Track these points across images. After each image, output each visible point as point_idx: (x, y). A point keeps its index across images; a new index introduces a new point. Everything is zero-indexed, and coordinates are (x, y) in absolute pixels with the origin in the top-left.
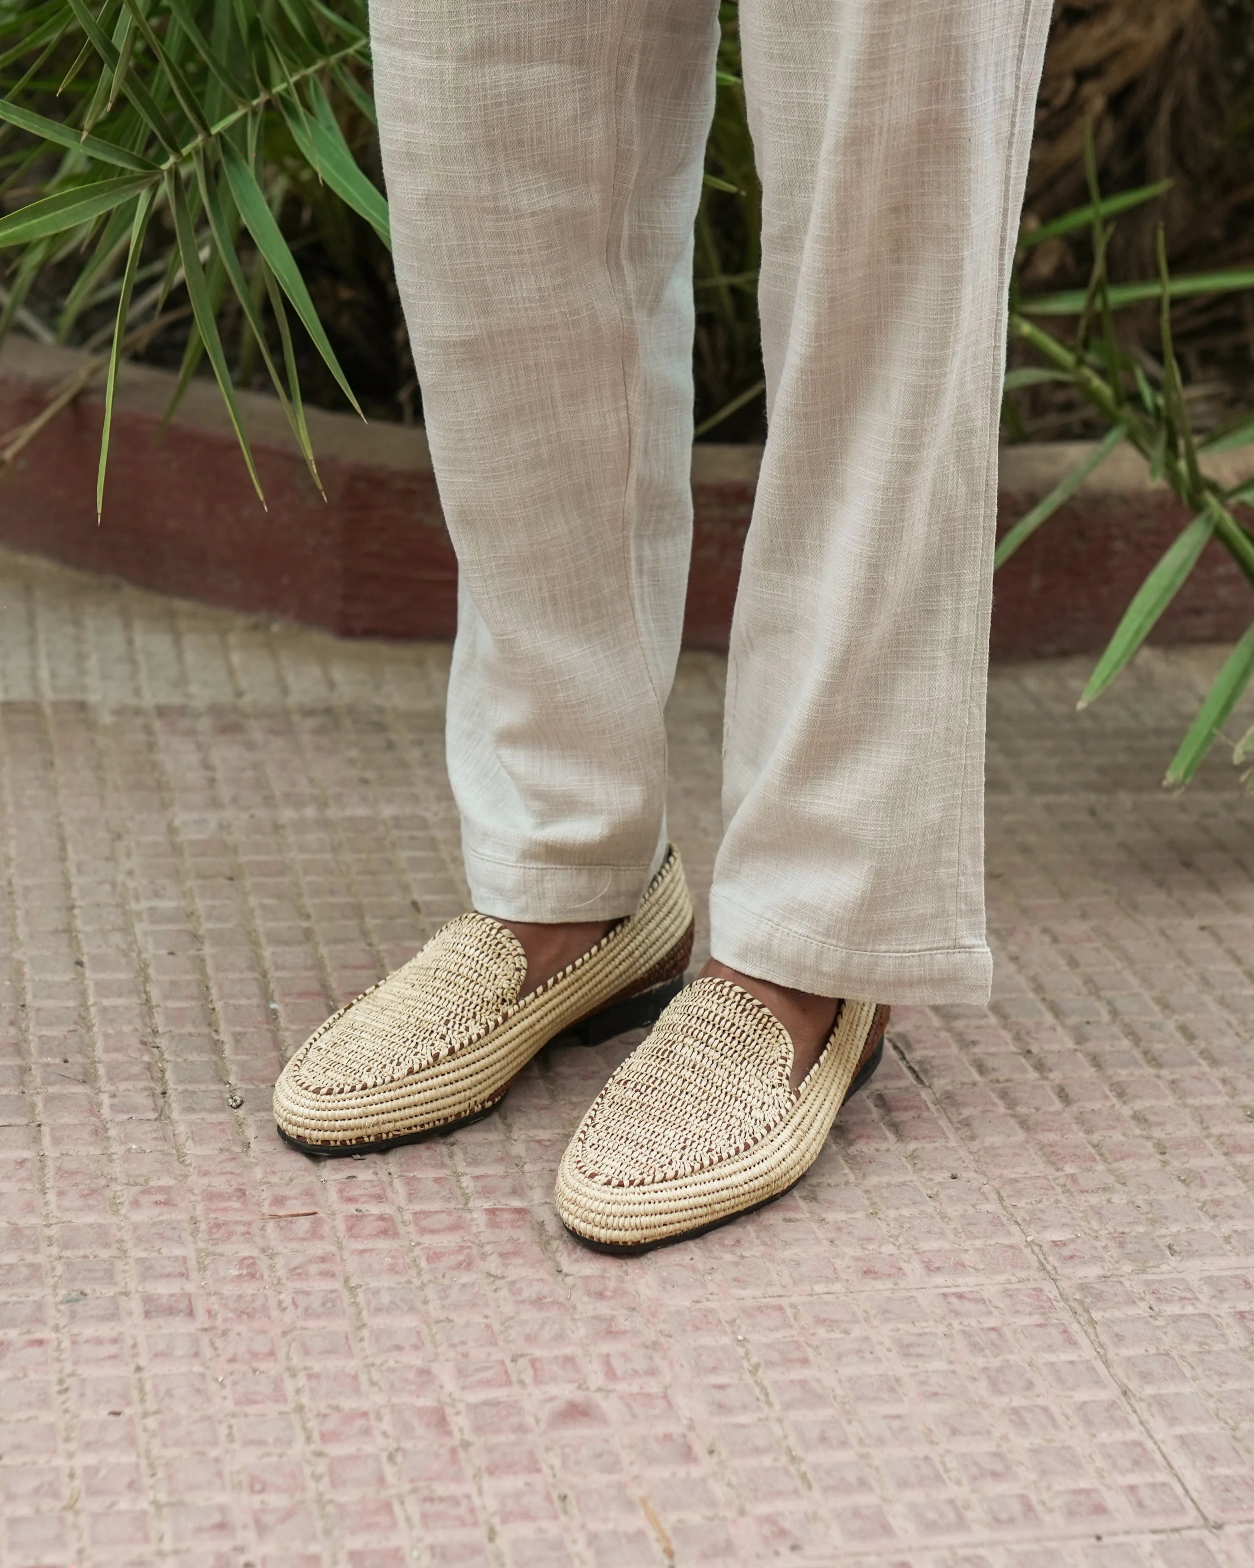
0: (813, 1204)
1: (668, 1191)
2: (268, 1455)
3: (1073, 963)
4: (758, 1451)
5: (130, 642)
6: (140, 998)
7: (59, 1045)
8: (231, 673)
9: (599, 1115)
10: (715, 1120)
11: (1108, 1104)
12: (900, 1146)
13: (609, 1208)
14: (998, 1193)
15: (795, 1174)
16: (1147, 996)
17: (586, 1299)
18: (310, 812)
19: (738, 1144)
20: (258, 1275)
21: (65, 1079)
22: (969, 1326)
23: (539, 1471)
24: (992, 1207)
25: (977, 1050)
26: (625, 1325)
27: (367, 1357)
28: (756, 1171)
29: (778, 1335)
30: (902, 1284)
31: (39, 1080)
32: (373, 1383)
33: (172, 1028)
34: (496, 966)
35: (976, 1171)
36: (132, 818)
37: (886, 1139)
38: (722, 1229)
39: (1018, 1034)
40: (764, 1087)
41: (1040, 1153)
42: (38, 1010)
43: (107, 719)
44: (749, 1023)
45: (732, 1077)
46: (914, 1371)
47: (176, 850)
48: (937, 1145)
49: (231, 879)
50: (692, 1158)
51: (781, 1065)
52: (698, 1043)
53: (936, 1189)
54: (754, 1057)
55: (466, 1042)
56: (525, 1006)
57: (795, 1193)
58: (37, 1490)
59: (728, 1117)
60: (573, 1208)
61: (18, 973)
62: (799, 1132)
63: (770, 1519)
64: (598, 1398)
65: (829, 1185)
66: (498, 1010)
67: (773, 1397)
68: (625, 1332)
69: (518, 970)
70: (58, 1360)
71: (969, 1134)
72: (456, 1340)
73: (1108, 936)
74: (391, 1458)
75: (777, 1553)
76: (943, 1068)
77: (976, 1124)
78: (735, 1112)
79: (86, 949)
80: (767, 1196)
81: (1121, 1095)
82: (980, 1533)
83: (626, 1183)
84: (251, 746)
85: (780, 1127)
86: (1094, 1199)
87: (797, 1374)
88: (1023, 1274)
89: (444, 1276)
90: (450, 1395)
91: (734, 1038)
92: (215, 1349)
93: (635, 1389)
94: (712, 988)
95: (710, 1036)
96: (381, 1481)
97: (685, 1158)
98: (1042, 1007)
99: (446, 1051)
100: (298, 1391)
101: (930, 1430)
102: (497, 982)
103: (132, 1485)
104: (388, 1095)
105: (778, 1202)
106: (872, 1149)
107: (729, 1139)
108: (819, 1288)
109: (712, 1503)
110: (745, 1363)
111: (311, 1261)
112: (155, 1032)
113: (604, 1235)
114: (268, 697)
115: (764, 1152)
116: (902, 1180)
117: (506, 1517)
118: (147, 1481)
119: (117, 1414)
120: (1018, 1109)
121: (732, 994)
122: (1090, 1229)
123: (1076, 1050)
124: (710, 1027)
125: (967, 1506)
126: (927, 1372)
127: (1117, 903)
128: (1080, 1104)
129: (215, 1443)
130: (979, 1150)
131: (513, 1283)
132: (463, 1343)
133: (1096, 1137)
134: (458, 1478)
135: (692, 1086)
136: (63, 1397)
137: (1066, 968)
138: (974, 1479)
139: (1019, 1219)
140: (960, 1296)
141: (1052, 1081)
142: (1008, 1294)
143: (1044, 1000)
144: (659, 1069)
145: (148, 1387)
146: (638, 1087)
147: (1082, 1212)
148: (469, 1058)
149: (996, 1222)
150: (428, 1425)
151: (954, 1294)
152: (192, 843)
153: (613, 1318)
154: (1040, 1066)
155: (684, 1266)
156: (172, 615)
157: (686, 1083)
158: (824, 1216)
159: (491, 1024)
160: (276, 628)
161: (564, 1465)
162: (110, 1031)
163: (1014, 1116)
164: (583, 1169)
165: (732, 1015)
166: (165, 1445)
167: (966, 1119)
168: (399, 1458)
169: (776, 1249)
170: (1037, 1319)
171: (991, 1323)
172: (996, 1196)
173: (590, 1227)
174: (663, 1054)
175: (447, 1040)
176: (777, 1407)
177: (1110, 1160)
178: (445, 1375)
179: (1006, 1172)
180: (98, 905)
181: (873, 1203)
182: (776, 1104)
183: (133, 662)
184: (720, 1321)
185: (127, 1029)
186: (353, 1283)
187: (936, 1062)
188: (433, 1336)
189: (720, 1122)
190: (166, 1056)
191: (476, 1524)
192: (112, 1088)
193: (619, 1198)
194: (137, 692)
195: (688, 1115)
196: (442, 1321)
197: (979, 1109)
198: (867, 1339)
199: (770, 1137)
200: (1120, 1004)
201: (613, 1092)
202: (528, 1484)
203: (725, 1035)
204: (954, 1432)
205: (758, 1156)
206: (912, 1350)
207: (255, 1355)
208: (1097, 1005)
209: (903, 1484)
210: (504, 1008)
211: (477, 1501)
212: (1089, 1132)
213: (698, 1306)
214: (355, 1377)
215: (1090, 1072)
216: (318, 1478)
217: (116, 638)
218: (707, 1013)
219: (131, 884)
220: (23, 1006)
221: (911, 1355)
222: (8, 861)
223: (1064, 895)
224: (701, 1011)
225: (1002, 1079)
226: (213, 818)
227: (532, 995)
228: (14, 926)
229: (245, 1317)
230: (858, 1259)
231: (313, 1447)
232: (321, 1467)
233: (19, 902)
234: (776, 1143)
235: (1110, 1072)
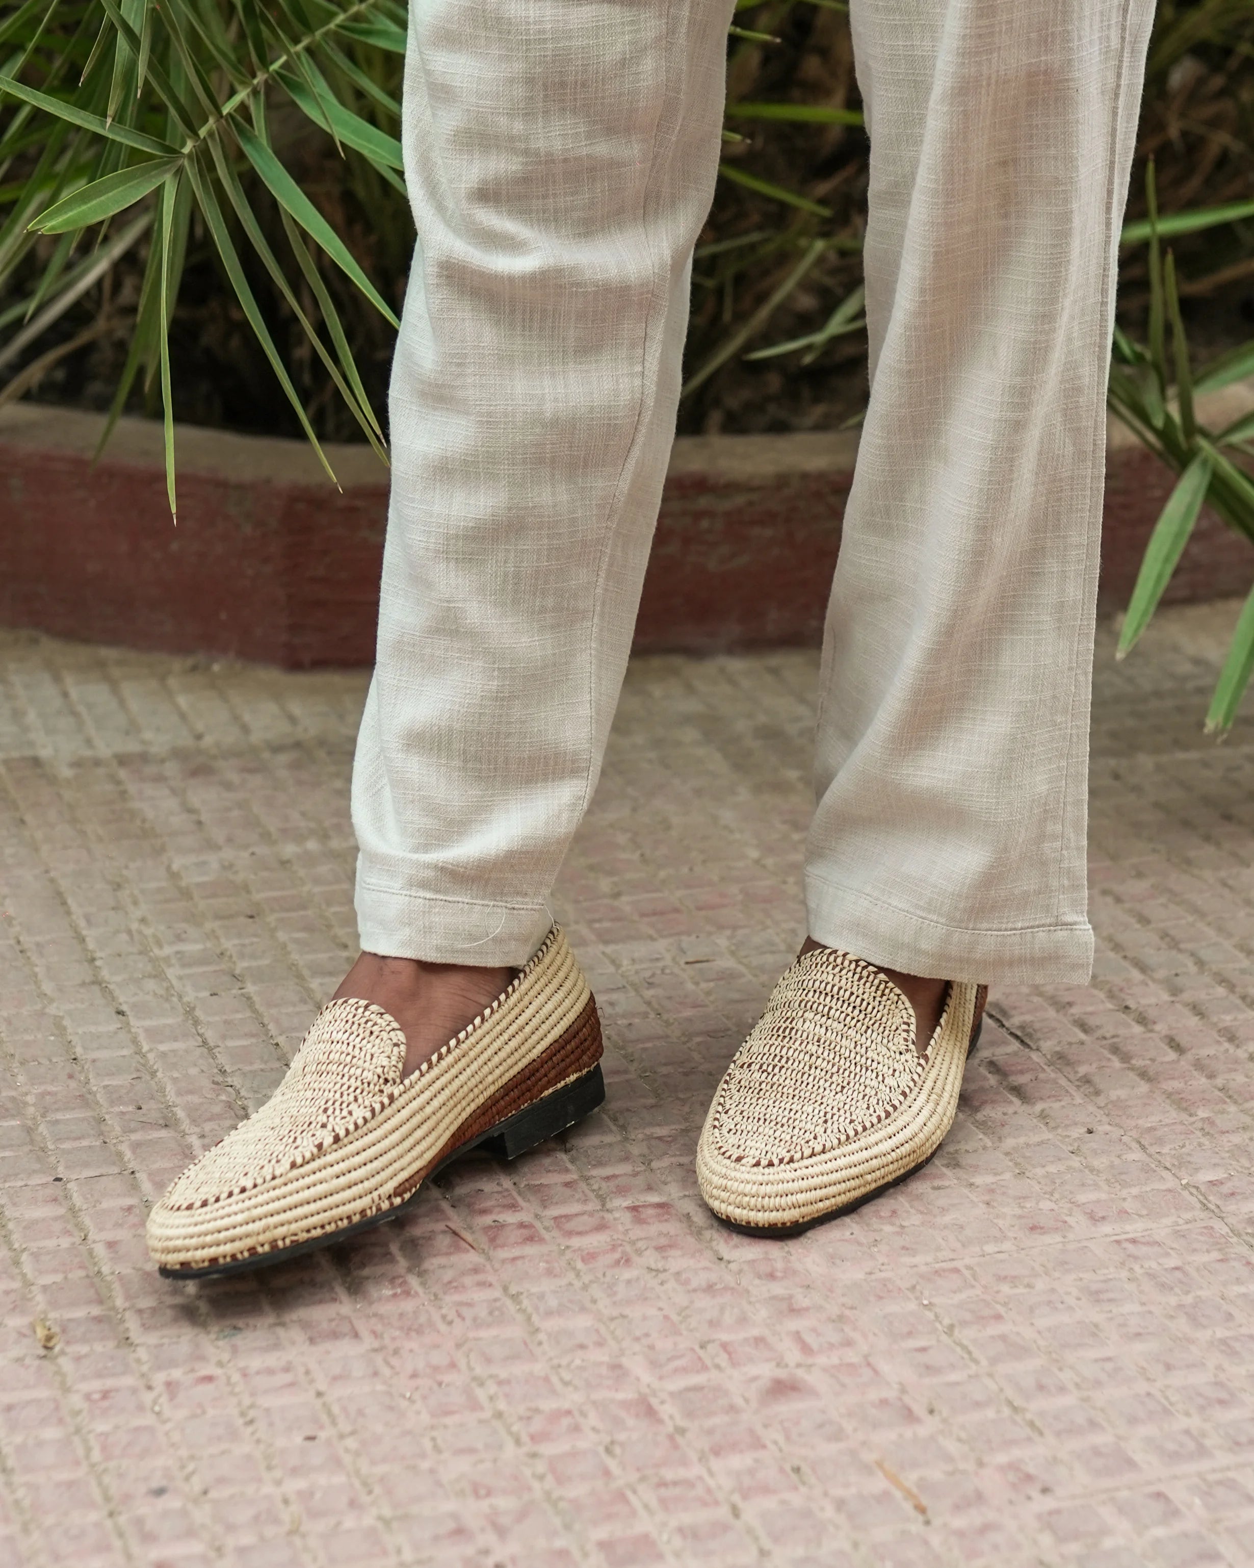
0: (957, 1170)
1: (818, 1165)
2: (481, 1461)
3: (1144, 920)
4: (978, 1405)
5: (65, 695)
6: (196, 1041)
7: (128, 1093)
8: (183, 716)
9: (728, 1102)
10: (850, 1092)
11: (1222, 1049)
12: (1026, 1108)
13: (763, 1189)
14: (1139, 1143)
15: (937, 1138)
16: (1227, 944)
17: (757, 1281)
18: (312, 845)
19: (878, 1113)
20: (412, 1292)
21: (145, 1125)
22: (1150, 1268)
23: (764, 1447)
24: (1136, 1155)
25: (1074, 1010)
26: (806, 1303)
27: (551, 1359)
28: (901, 1137)
29: (963, 1296)
30: (1071, 1236)
31: (118, 1129)
32: (566, 1384)
33: (240, 1066)
34: (369, 1045)
35: (1109, 1124)
36: (127, 867)
37: (1011, 1102)
38: (873, 1202)
39: (1110, 991)
40: (892, 1053)
41: (1168, 1101)
42: (94, 1061)
43: (66, 773)
44: (867, 990)
45: (859, 1047)
46: (1110, 1315)
47: (186, 894)
48: (1063, 1103)
49: (252, 917)
50: (836, 1130)
51: (904, 1031)
52: (819, 1016)
53: (1076, 1145)
54: (877, 1025)
55: (351, 1127)
56: (412, 1086)
57: (937, 1161)
58: (257, 1518)
59: (862, 1088)
60: (724, 1195)
61: (61, 1030)
62: (934, 1097)
63: (1013, 1466)
64: (800, 1373)
65: (967, 1151)
66: (381, 1091)
67: (976, 1353)
68: (807, 1309)
69: (396, 1045)
70: (232, 1393)
71: (1091, 1090)
72: (638, 1333)
73: (1170, 891)
74: (608, 1451)
75: (1029, 1498)
76: (1046, 1030)
77: (1096, 1079)
78: (868, 1082)
79: (121, 1000)
80: (913, 1164)
81: (1232, 1039)
82: (1223, 1459)
83: (776, 1162)
84: (228, 786)
85: (915, 1092)
86: (1236, 1139)
87: (994, 1329)
88: (1188, 1216)
89: (604, 1275)
90: (649, 1386)
91: (854, 1007)
92: (392, 1367)
93: (835, 1361)
94: (825, 959)
95: (831, 1008)
96: (607, 1473)
97: (829, 1131)
98: (1126, 964)
99: (331, 1140)
100: (491, 1398)
101: (1143, 1368)
102: (374, 1060)
103: (353, 1504)
104: (273, 1194)
105: (923, 1171)
106: (1000, 1113)
107: (868, 1108)
108: (990, 1248)
109: (949, 1459)
110: (938, 1325)
111: (463, 1274)
112: (223, 1072)
113: (762, 1218)
114: (231, 737)
115: (905, 1118)
116: (1040, 1140)
117: (746, 1495)
118: (365, 1499)
119: (311, 1438)
120: (1134, 1062)
121: (846, 963)
122: (1241, 1167)
123: (1173, 1002)
124: (829, 998)
125: (1204, 1435)
126: (1122, 1315)
127: (1168, 860)
128: (1193, 1051)
129: (423, 1456)
130: (1107, 1105)
131: (678, 1274)
132: (647, 1335)
133: (1219, 1082)
134: (684, 1462)
135: (820, 1060)
136: (250, 1429)
137: (1138, 926)
138: (1202, 1409)
139: (1168, 1165)
140: (1134, 1241)
141: (1159, 1032)
142: (1179, 1234)
143: (1125, 957)
144: (783, 1047)
145: (336, 1409)
146: (764, 1067)
147: (1228, 1152)
148: (358, 1145)
149: (1146, 1170)
150: (637, 1416)
151: (1127, 1240)
152: (198, 885)
153: (791, 1297)
154: (1142, 1020)
155: (846, 1240)
156: (101, 665)
157: (814, 1058)
158: (972, 1181)
159: (377, 1107)
160: (216, 668)
161: (788, 1438)
162: (176, 1075)
163: (1132, 1069)
164: (727, 1154)
165: (849, 984)
166: (373, 1463)
167: (1085, 1076)
168: (617, 1450)
169: (935, 1216)
170: (1215, 1255)
171: (1172, 1262)
172: (1138, 1146)
173: (745, 1212)
174: (784, 1032)
175: (330, 1127)
176: (984, 1362)
177: (1240, 1102)
178: (638, 1367)
179: (1140, 1122)
180: (119, 955)
181: (1016, 1164)
182: (907, 1070)
183: (75, 714)
184: (900, 1289)
185: (193, 1071)
186: (513, 1290)
187: (1037, 1026)
188: (612, 1333)
189: (856, 1093)
190: (243, 1093)
191: (717, 1503)
192: (197, 1130)
193: (771, 1177)
194: (89, 742)
195: (821, 1090)
196: (616, 1318)
197: (1094, 1066)
198: (1053, 1290)
199: (907, 1103)
200: (1205, 954)
201: (738, 1077)
202: (756, 1461)
203: (846, 1005)
204: (1169, 1367)
205: (900, 1123)
206: (1101, 1296)
207: (436, 1369)
208: (1180, 957)
209: (1133, 1421)
210: (388, 1089)
211: (711, 1482)
212: (1211, 1076)
213: (873, 1277)
214: (547, 1379)
215: (1193, 1021)
216: (541, 1478)
217: (49, 690)
218: (823, 985)
219: (148, 931)
220: (75, 1059)
221: (1103, 1301)
222: (9, 920)
223: (1114, 857)
224: (817, 983)
225: (1108, 1035)
226: (213, 860)
227: (417, 1073)
228: (37, 983)
229: (413, 1334)
230: (1020, 1217)
231: (525, 1449)
232: (541, 1467)
233: (34, 958)
234: (915, 1108)
235: (1215, 1019)
